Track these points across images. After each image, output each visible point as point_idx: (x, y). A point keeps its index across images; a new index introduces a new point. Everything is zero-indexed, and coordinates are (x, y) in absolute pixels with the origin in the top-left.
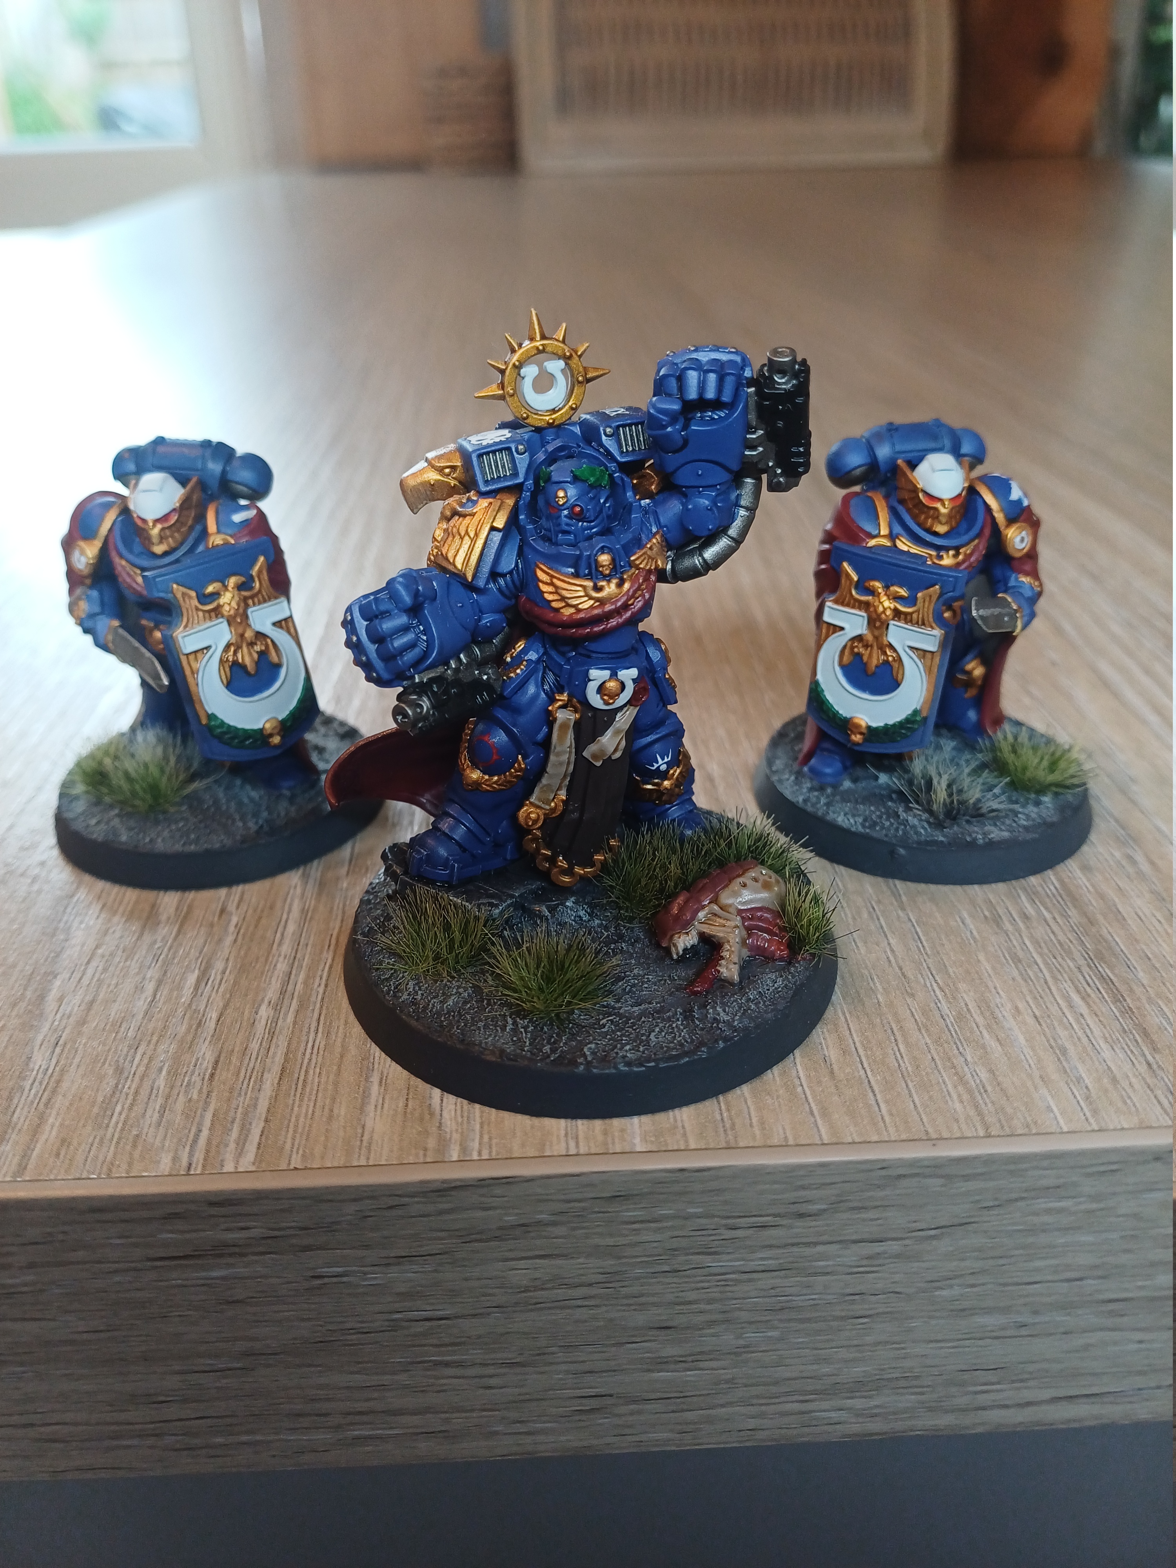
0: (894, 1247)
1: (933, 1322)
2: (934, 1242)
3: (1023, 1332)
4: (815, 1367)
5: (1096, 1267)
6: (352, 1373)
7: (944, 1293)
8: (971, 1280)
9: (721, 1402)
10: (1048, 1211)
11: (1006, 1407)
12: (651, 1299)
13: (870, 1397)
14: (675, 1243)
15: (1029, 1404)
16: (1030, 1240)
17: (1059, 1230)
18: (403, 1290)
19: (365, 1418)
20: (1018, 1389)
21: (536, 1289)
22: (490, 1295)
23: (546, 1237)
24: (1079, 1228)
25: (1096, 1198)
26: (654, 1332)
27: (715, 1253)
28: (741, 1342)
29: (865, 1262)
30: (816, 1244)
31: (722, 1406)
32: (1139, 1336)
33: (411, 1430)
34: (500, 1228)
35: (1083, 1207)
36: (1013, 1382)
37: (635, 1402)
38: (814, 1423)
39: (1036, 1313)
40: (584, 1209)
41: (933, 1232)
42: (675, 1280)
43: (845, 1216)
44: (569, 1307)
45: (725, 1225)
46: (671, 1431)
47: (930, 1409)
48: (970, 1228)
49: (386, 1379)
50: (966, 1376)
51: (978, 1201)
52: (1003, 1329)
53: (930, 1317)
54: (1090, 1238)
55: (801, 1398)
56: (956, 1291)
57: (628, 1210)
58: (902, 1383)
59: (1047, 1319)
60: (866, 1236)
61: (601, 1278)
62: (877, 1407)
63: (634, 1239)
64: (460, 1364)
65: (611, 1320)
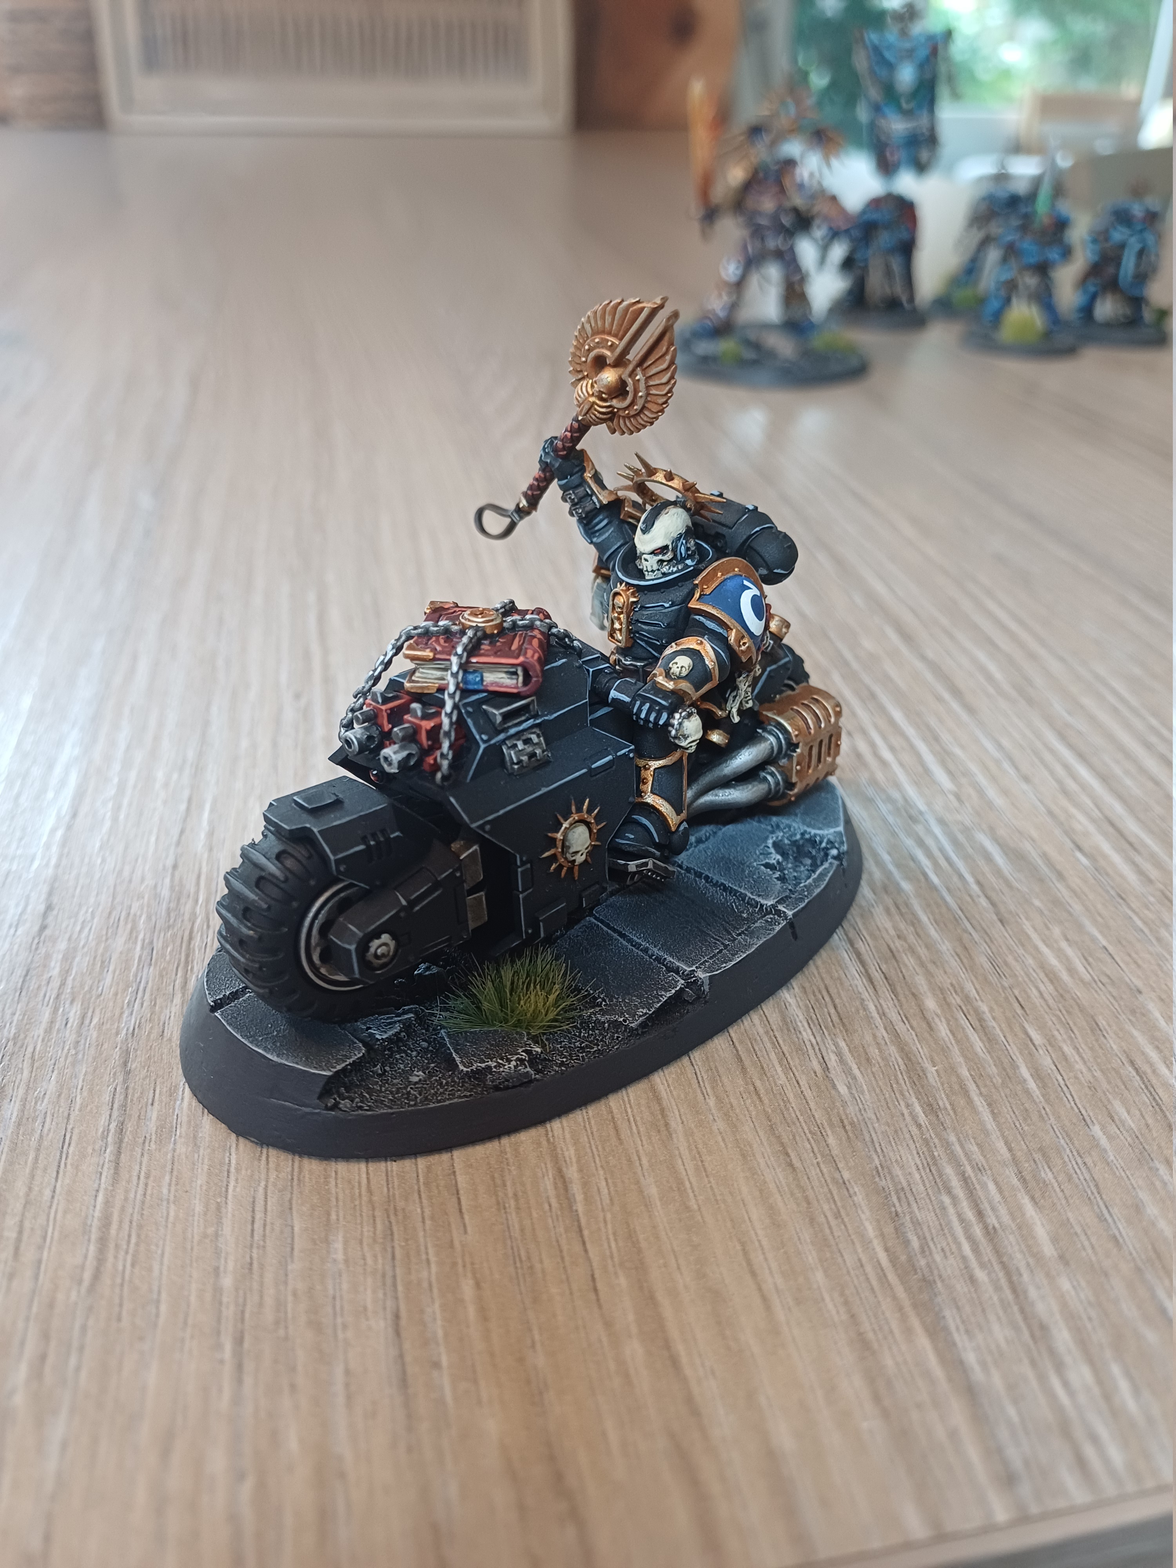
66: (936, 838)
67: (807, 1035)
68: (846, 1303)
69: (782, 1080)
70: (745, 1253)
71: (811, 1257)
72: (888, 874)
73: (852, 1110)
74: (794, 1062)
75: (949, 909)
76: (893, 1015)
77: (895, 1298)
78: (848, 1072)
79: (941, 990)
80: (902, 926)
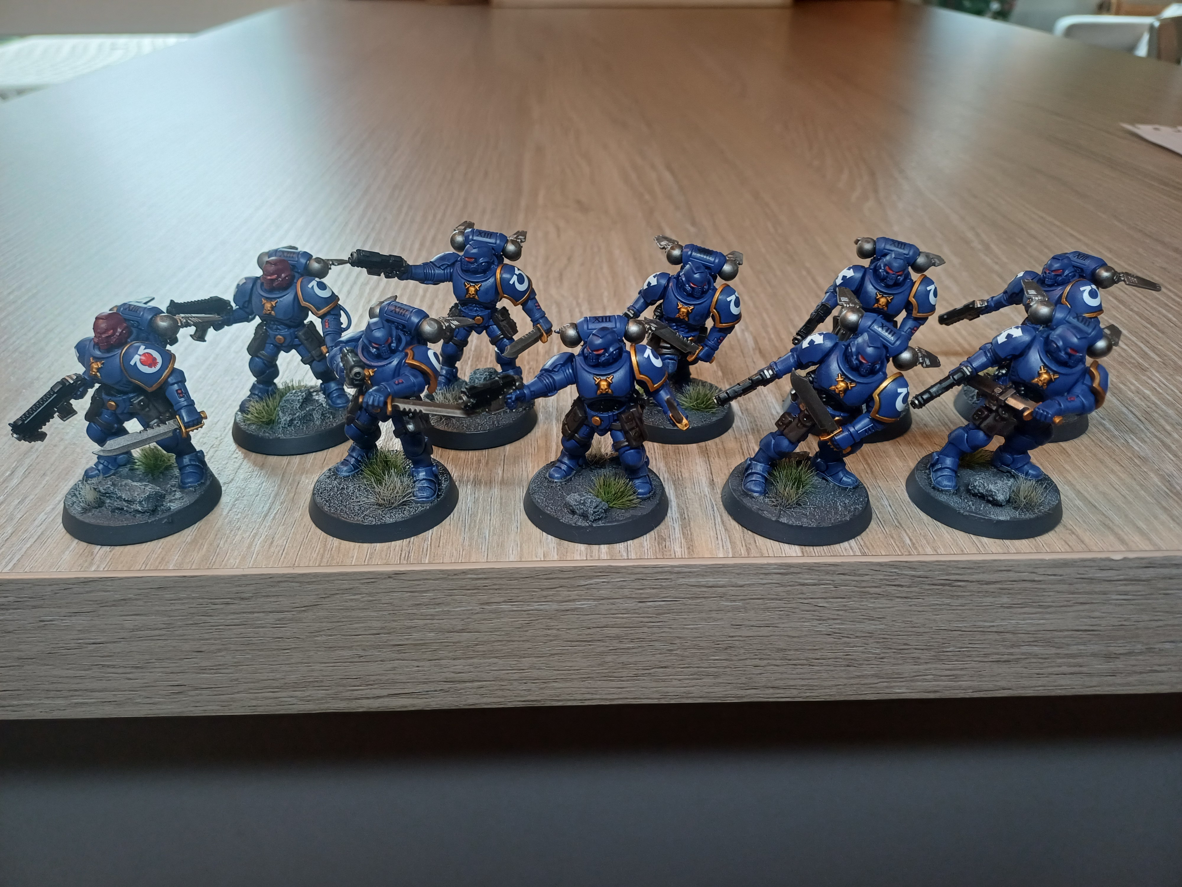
0: (289, 615)
1: (319, 653)
2: (306, 614)
3: (362, 659)
4: (273, 674)
5: (382, 628)
6: (68, 669)
7: (319, 638)
8: (329, 632)
9: (236, 691)
10: (352, 600)
11: (368, 698)
12: (189, 637)
13: (304, 691)
14: (192, 611)
15: (379, 697)
16: (349, 614)
17: (360, 609)
18: (80, 629)
19: (77, 693)
20: (371, 689)
21: (138, 630)
22: (119, 632)
23: (135, 606)
24: (368, 609)
25: (370, 594)
26: (196, 654)
27: (210, 616)
28: (235, 660)
29: (278, 622)
30: (253, 613)
31: (238, 693)
32: (416, 663)
33: (99, 700)
34: (114, 601)
35: (366, 599)
36: (367, 685)
37: (197, 689)
38: (282, 703)
39: (364, 650)
40: (148, 593)
41: (303, 609)
42: (197, 628)
43: (262, 599)
44: (154, 640)
45: (211, 603)
46: (218, 705)
47: (333, 698)
48: (318, 607)
49: (83, 673)
50: (345, 681)
51: (318, 595)
52: (353, 658)
53: (318, 651)
54: (375, 614)
55: (272, 690)
56: (324, 638)
57: (167, 594)
58: (316, 684)
59: (370, 654)
60: (274, 609)
61: (164, 626)
62: (309, 696)
63: (174, 608)
64: (114, 666)
65: (174, 647)
66: (1157, 377)
67: (1116, 433)
68: (1155, 499)
69: (1110, 444)
70: (1111, 485)
71: (1138, 488)
72: (1138, 388)
73: (1142, 454)
74: (1114, 440)
75: (1169, 400)
76: (1152, 430)
77: (1174, 499)
78: (1138, 444)
79: (1172, 424)
80: (1149, 404)
